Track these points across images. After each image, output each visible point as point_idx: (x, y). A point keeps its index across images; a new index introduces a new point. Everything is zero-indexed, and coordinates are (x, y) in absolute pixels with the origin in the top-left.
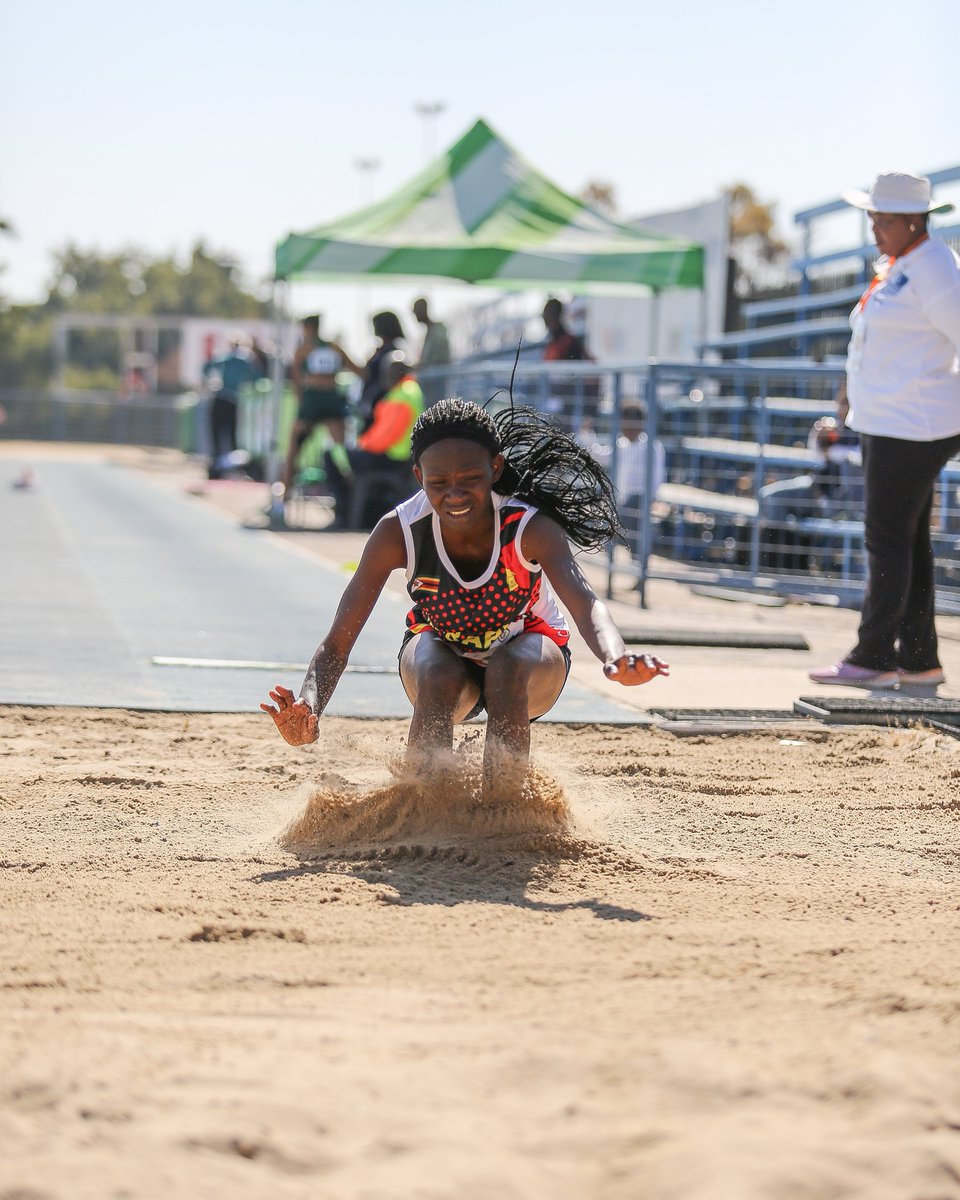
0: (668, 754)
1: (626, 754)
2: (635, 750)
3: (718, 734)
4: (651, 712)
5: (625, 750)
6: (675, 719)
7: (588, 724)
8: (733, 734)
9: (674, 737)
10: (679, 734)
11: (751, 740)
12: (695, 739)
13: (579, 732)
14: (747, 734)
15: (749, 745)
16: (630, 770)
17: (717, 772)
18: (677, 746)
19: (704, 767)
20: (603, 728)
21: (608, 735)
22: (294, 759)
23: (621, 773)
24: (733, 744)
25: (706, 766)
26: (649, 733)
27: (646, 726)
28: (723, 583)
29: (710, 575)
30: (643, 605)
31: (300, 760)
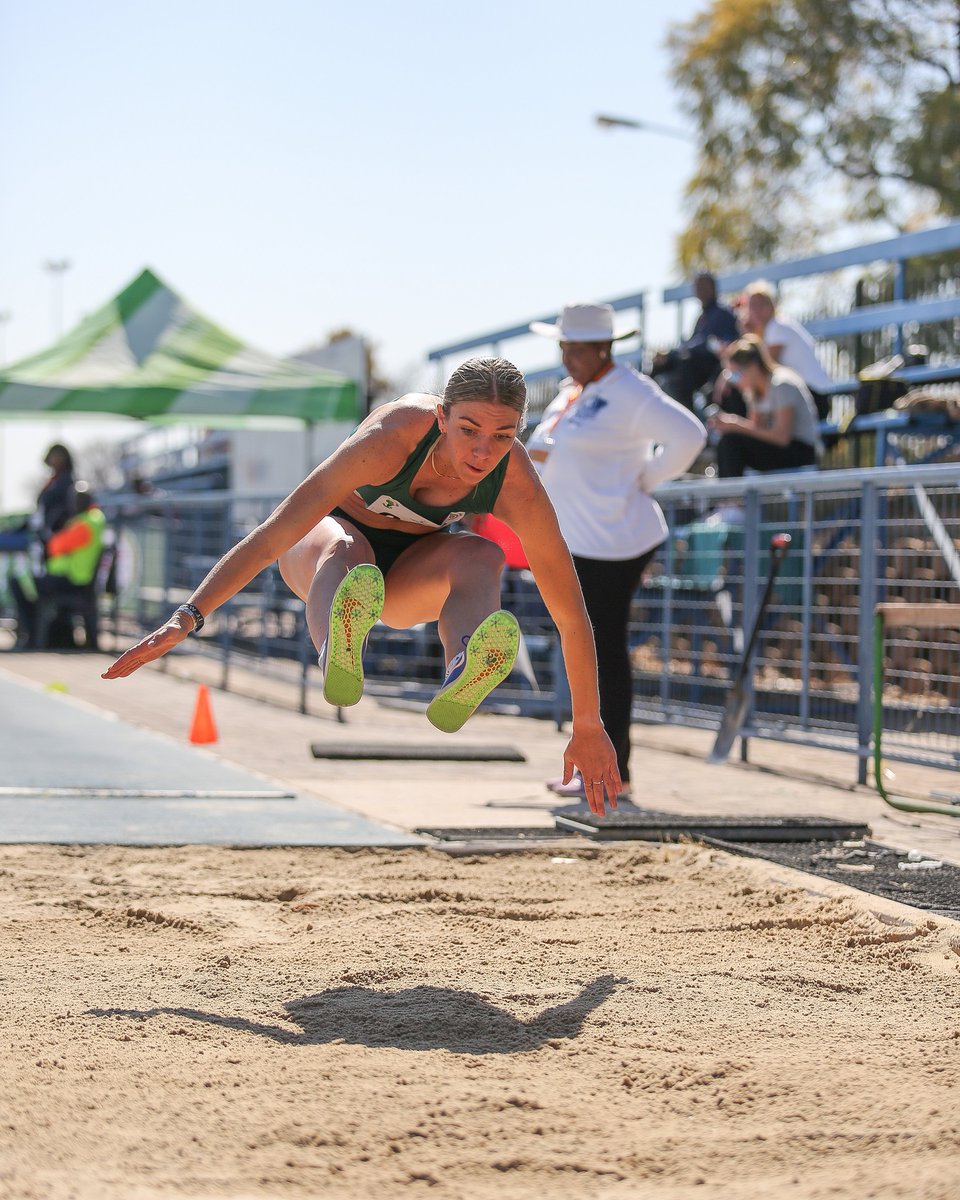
0: (456, 878)
1: (415, 879)
2: (424, 874)
3: (491, 853)
4: (419, 831)
5: (414, 875)
6: (447, 840)
7: (364, 847)
8: (506, 853)
9: (448, 857)
10: (454, 855)
11: (524, 859)
12: (469, 859)
13: (356, 855)
14: (520, 853)
15: (526, 864)
16: (427, 897)
17: (510, 896)
18: (458, 867)
19: (496, 891)
20: (379, 851)
21: (386, 858)
22: (86, 892)
23: (418, 899)
24: (509, 864)
25: (498, 889)
26: (424, 854)
27: (421, 848)
28: (407, 696)
29: (393, 689)
30: (340, 719)
31: (94, 893)
